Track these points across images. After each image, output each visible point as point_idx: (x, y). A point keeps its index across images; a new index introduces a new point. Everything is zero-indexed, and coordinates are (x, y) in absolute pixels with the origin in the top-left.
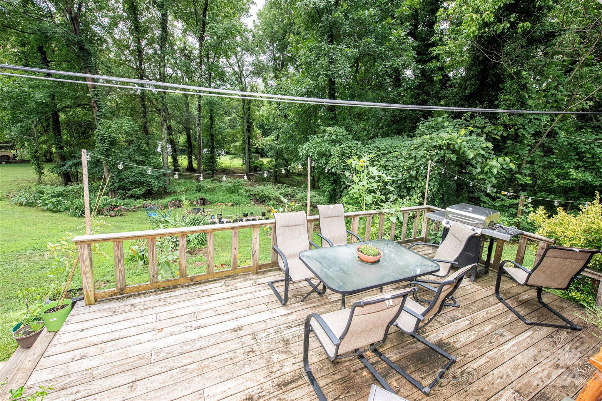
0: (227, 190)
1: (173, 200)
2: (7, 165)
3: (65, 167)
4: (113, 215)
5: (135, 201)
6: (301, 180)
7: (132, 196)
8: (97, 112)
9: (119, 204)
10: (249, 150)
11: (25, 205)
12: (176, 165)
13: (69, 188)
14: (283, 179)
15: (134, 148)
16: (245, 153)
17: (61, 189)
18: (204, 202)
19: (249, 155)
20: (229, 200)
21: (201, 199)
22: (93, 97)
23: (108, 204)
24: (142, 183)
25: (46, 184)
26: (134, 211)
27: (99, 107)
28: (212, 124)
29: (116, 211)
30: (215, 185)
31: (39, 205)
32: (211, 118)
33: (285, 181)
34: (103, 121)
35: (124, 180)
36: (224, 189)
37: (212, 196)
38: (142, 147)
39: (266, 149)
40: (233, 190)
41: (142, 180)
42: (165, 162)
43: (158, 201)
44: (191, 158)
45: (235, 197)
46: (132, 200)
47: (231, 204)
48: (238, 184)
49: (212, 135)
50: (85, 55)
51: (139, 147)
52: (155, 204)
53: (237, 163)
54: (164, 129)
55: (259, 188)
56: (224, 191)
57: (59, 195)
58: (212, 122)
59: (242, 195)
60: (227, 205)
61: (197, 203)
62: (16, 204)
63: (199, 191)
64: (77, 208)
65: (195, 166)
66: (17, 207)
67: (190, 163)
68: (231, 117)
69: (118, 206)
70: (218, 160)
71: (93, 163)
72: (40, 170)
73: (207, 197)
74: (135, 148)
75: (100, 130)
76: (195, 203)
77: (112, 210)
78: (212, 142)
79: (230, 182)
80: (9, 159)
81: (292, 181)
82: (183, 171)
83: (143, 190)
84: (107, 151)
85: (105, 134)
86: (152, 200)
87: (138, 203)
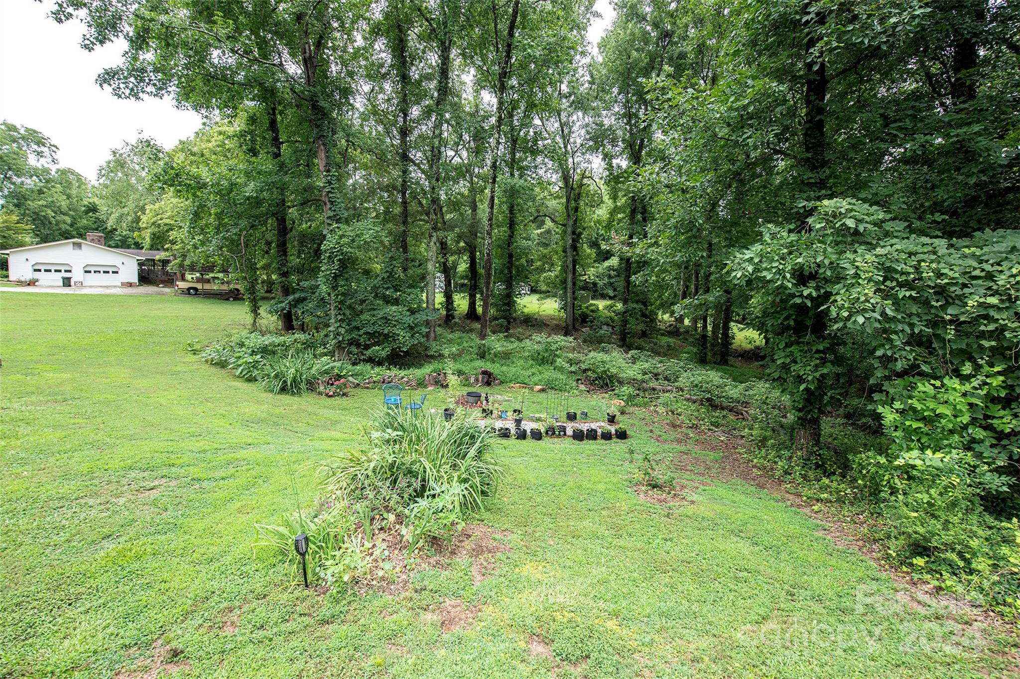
0: (532, 356)
1: (434, 371)
2: (234, 302)
4: (331, 393)
5: (372, 368)
6: (675, 343)
7: (370, 360)
8: (329, 211)
9: (345, 372)
10: (574, 284)
11: (216, 364)
12: (450, 307)
13: (279, 340)
14: (636, 340)
16: (565, 288)
18: (489, 379)
19: (574, 293)
20: (536, 379)
21: (485, 373)
22: (325, 187)
23: (327, 372)
24: (386, 336)
26: (367, 388)
27: (331, 202)
28: (511, 236)
29: (338, 387)
30: (510, 346)
32: (512, 225)
33: (643, 343)
34: (336, 225)
35: (358, 329)
36: (527, 354)
37: (504, 368)
38: (397, 274)
39: (600, 283)
40: (544, 359)
41: (386, 332)
42: (430, 301)
43: (408, 372)
44: (475, 297)
45: (549, 373)
46: (368, 366)
47: (540, 387)
48: (554, 347)
49: (511, 256)
50: (320, 117)
51: (391, 274)
52: (402, 378)
53: (550, 307)
54: (432, 244)
55: (595, 357)
56: (526, 359)
58: (513, 233)
59: (561, 369)
60: (532, 389)
61: (477, 380)
62: (205, 361)
63: (482, 356)
65: (480, 310)
66: (204, 366)
67: (472, 304)
68: (542, 230)
69: (344, 377)
70: (518, 301)
72: (255, 310)
73: (494, 368)
74: (386, 275)
75: (329, 242)
76: (472, 380)
77: (332, 384)
78: (510, 269)
79: (540, 342)
80: (238, 294)
81: (655, 344)
82: (460, 319)
83: (388, 349)
84: (336, 277)
85: (335, 248)
86: (400, 369)
87: (376, 373)
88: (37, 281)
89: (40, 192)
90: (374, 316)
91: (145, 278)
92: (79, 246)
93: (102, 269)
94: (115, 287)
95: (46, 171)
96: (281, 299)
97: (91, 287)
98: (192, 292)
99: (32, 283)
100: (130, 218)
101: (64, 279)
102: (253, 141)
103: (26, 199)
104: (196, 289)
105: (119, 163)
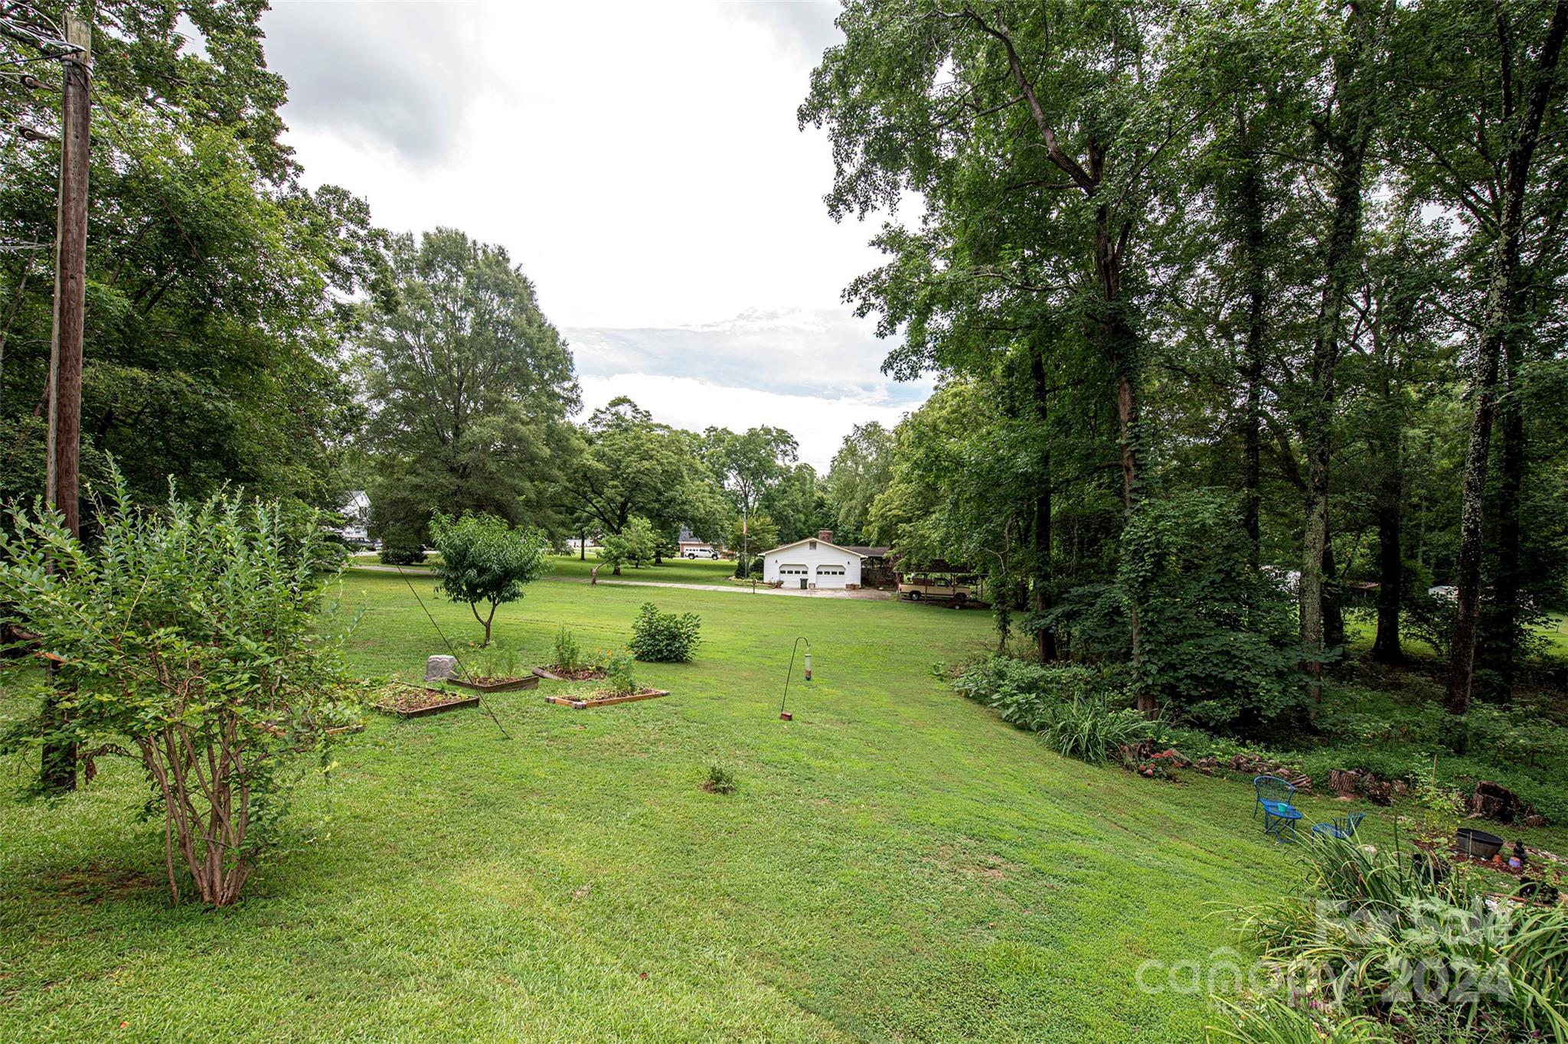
1: (1346, 765)
2: (961, 611)
3: (1048, 621)
4: (1149, 771)
5: (1211, 739)
7: (1198, 723)
8: (1134, 481)
9: (1163, 740)
11: (974, 698)
12: (1335, 635)
13: (1050, 674)
15: (1213, 577)
17: (1035, 671)
18: (1505, 807)
21: (1488, 790)
22: (1128, 445)
23: (1135, 734)
24: (1231, 685)
25: (1011, 657)
26: (1207, 773)
27: (1139, 467)
29: (1158, 763)
31: (995, 705)
34: (1147, 502)
35: (1176, 668)
37: (1553, 790)
38: (1239, 574)
41: (1230, 676)
42: (1306, 625)
43: (1286, 758)
44: (1394, 616)
46: (1200, 735)
50: (1124, 341)
51: (1229, 574)
52: (1277, 767)
57: (1030, 687)
61: (1471, 803)
62: (960, 692)
64: (1064, 729)
66: (960, 700)
67: (1388, 631)
69: (1162, 747)
71: (1105, 615)
72: (1004, 628)
74: (1218, 578)
75: (1135, 528)
77: (1147, 756)
80: (965, 601)
82: (1364, 660)
83: (1232, 709)
84: (1145, 582)
85: (1146, 537)
86: (1268, 749)
87: (1223, 748)
88: (782, 583)
89: (785, 491)
90: (1201, 647)
91: (867, 581)
92: (813, 545)
93: (831, 570)
94: (841, 589)
95: (788, 469)
96: (1041, 613)
97: (822, 589)
98: (914, 598)
99: (778, 585)
100: (857, 511)
101: (802, 580)
102: (1012, 398)
103: (774, 500)
104: (918, 593)
105: (850, 450)
